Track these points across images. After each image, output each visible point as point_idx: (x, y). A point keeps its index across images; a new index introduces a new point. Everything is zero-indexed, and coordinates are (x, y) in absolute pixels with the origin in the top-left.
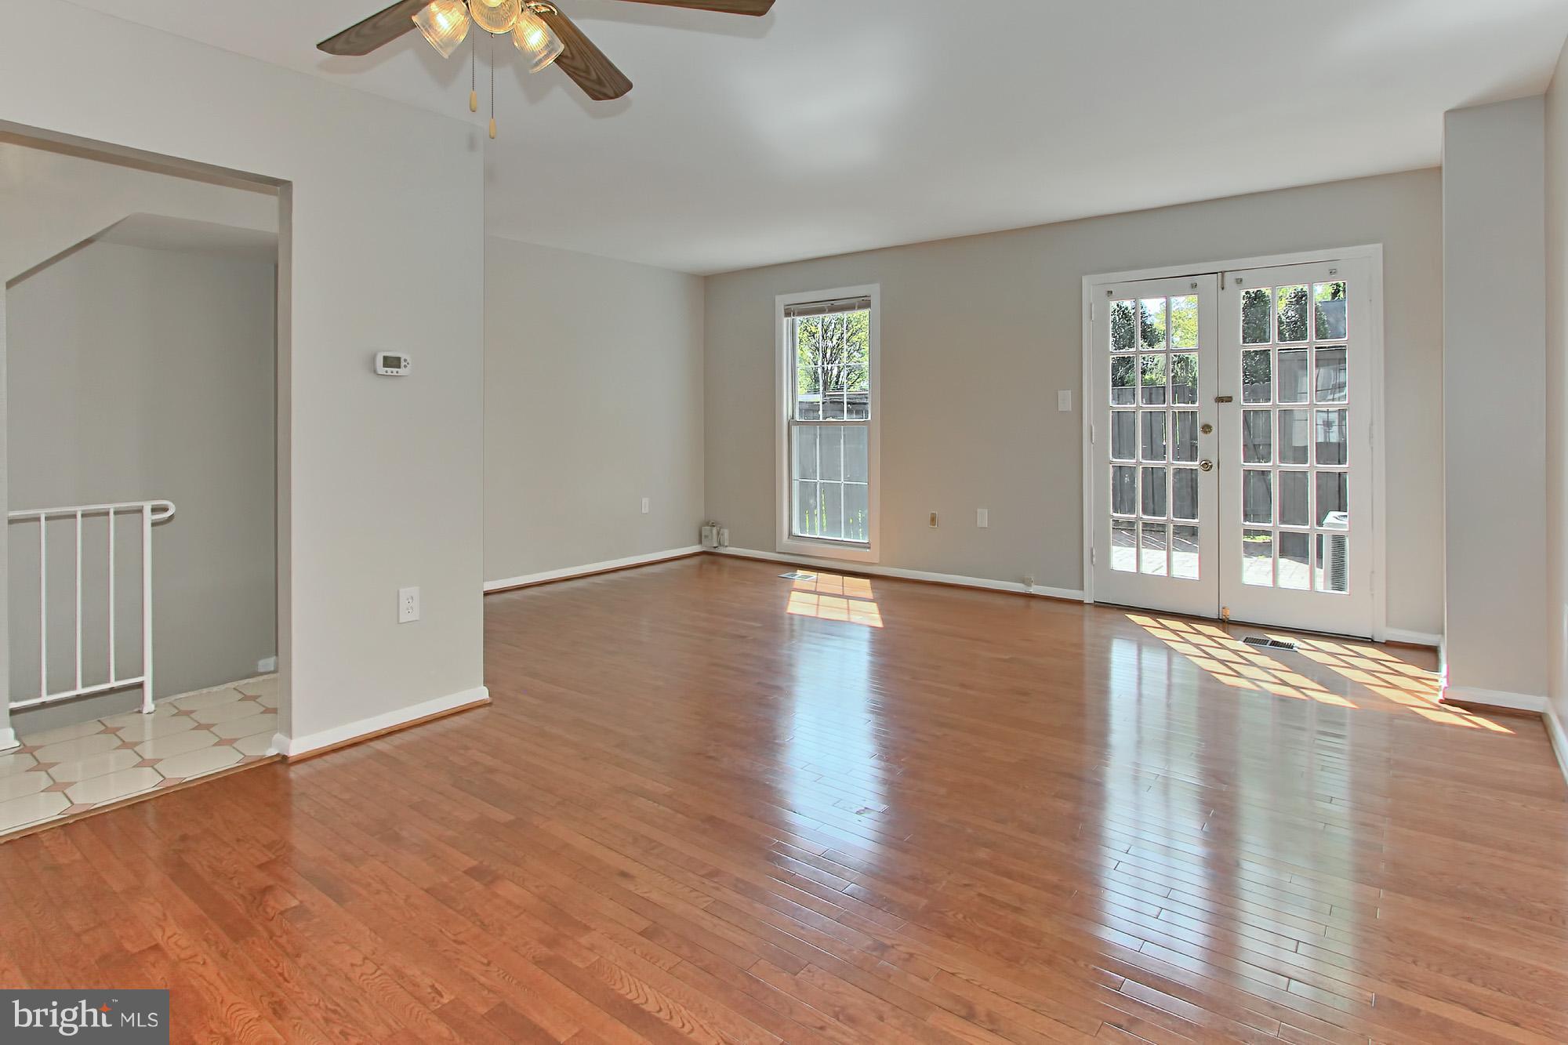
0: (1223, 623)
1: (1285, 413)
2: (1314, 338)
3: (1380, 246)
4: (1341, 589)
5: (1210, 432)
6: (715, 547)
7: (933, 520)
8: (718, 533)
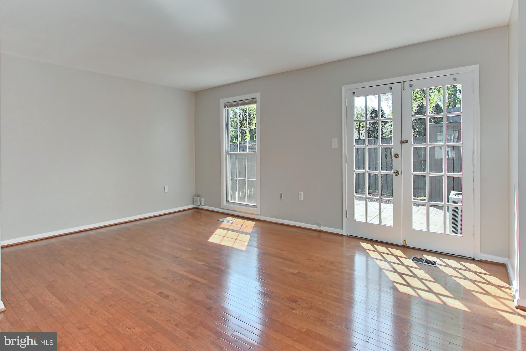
0: (404, 247)
1: (432, 148)
2: (446, 112)
3: (478, 66)
4: (457, 233)
5: (398, 157)
6: (199, 206)
7: (281, 196)
8: (200, 200)
